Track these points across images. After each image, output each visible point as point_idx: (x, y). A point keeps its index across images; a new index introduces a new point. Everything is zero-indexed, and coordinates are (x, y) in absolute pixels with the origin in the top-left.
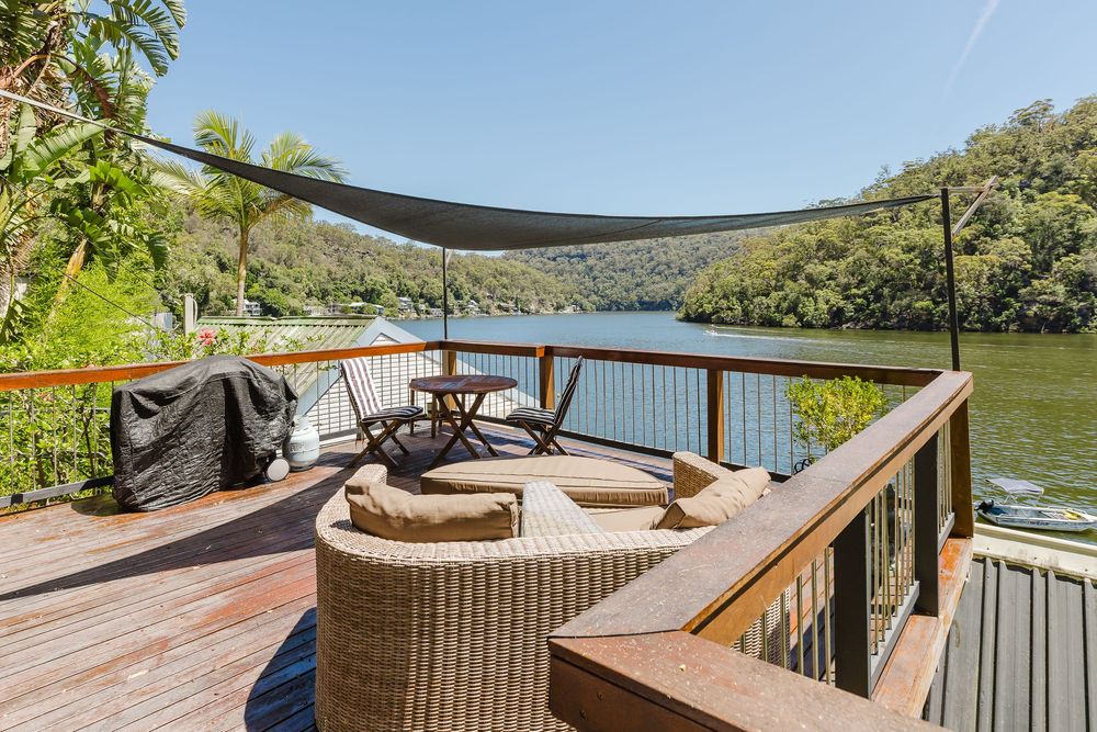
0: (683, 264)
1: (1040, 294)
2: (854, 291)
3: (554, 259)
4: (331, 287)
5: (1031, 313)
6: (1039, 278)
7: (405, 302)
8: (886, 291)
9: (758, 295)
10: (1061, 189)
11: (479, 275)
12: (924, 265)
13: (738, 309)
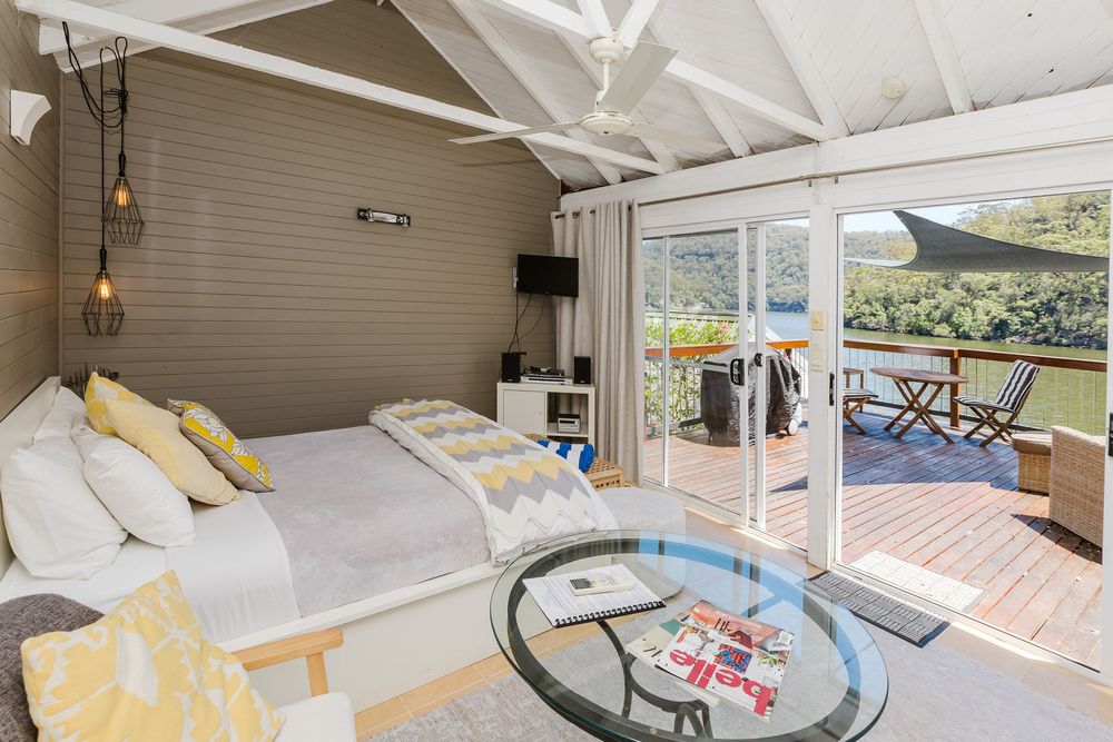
2: (1021, 303)
3: (683, 257)
8: (1061, 305)
9: (905, 301)
13: (883, 317)
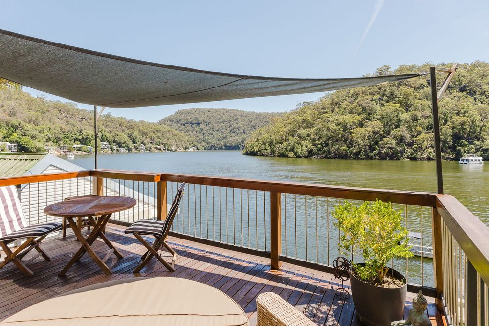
0: (245, 128)
1: (386, 144)
2: (317, 142)
3: (184, 125)
4: (62, 136)
5: (383, 152)
6: (386, 137)
7: (105, 145)
8: (330, 142)
9: (278, 143)
10: (393, 101)
11: (145, 131)
12: (344, 131)
13: (269, 149)
